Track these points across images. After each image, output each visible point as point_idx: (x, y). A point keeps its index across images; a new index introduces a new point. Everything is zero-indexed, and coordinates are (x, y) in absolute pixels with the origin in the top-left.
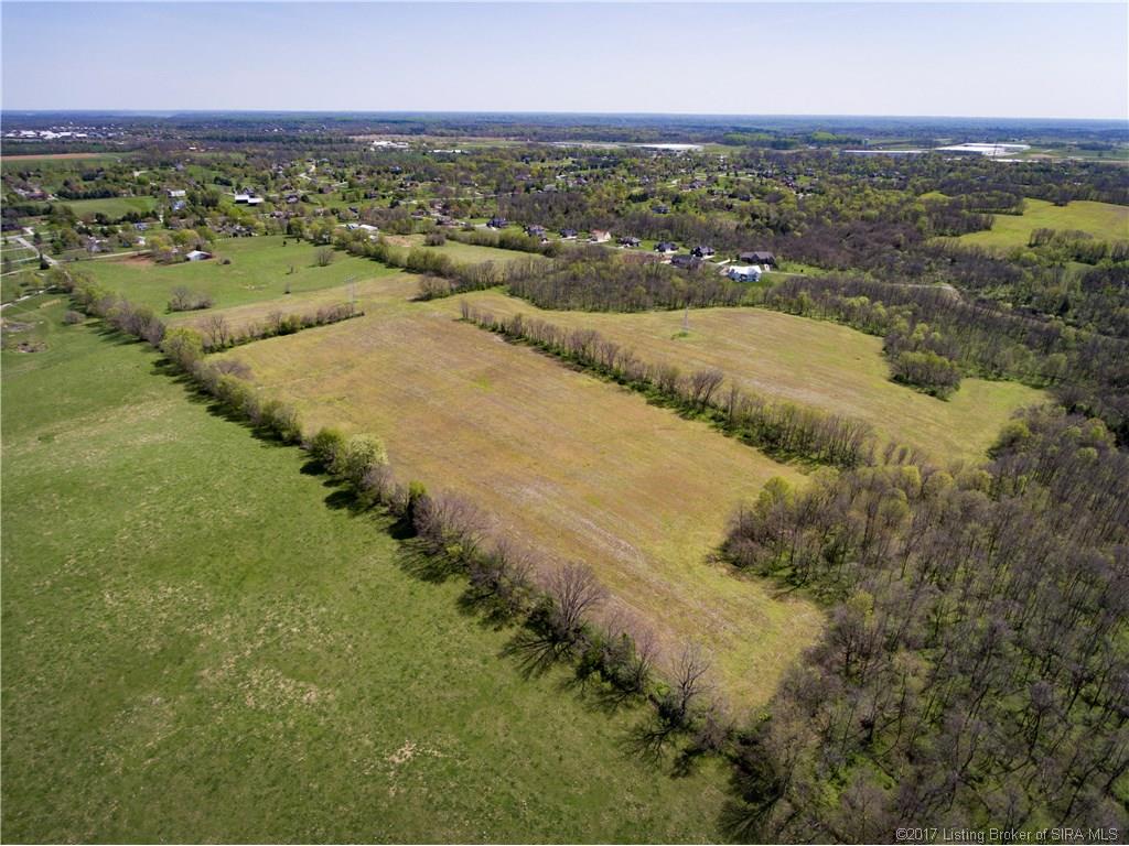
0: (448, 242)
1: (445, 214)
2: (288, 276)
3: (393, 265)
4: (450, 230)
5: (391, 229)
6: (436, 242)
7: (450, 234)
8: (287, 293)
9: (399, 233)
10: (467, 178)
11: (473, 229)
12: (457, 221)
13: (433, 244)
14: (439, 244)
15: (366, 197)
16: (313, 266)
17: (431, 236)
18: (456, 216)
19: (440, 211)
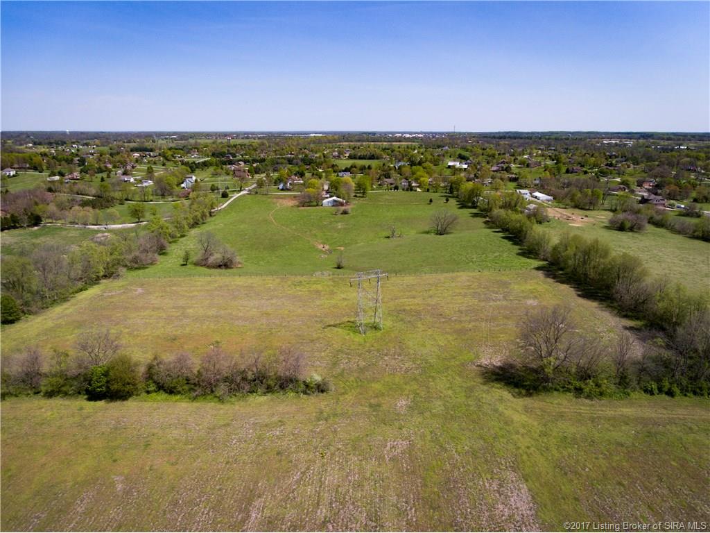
0: (650, 228)
1: (656, 194)
2: (386, 240)
3: (529, 253)
4: (658, 212)
5: (568, 201)
6: (628, 225)
7: (658, 218)
8: (339, 267)
9: (576, 207)
10: (691, 164)
11: (699, 216)
12: (672, 202)
13: (621, 228)
14: (631, 229)
15: (568, 171)
16: (427, 232)
17: (621, 216)
18: (671, 196)
19: (648, 190)
